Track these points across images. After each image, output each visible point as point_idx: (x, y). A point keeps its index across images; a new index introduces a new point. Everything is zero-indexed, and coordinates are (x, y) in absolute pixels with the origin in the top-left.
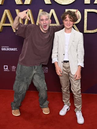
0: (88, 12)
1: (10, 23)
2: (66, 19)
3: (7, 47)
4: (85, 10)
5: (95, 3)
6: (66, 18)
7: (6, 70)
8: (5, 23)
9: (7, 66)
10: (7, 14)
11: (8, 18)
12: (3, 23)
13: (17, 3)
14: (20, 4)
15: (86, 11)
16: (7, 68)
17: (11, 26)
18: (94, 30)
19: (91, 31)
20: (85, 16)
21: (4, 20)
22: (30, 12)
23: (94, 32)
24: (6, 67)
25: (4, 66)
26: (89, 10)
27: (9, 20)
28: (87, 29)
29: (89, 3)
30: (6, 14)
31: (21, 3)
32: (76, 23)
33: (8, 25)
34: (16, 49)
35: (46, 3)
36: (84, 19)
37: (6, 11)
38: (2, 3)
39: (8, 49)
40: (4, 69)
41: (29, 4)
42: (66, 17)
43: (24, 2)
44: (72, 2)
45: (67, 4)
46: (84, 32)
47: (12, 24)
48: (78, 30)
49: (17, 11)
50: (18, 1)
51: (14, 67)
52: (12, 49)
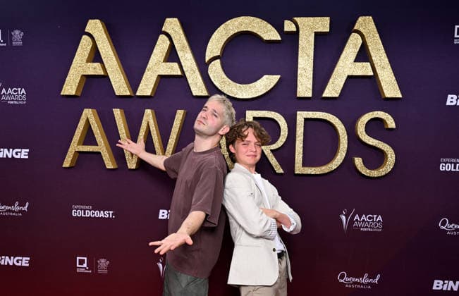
0: (306, 120)
1: (96, 144)
2: (247, 139)
3: (87, 207)
4: (298, 112)
5: (324, 95)
6: (246, 136)
7: (82, 270)
8: (85, 143)
9: (86, 259)
10: (90, 120)
11: (92, 130)
12: (79, 144)
13: (117, 94)
14: (125, 94)
15: (301, 116)
16: (85, 265)
17: (99, 153)
18: (323, 168)
19: (313, 169)
20: (298, 129)
21: (80, 137)
22: (151, 116)
23: (321, 173)
24: (82, 262)
25: (78, 258)
26: (310, 113)
27: (96, 136)
28: (304, 165)
29: (310, 95)
30: (88, 120)
31: (128, 93)
32: (274, 147)
33: (91, 150)
34: (111, 212)
35: (194, 94)
36: (295, 138)
37: (88, 114)
38: (76, 92)
39: (89, 214)
40: (78, 266)
41: (149, 94)
42: (246, 133)
43: (137, 90)
44: (264, 91)
45: (250, 97)
46: (296, 172)
47: (102, 147)
48: (279, 167)
49: (117, 113)
50: (120, 86)
51: (103, 263)
52: (101, 214)
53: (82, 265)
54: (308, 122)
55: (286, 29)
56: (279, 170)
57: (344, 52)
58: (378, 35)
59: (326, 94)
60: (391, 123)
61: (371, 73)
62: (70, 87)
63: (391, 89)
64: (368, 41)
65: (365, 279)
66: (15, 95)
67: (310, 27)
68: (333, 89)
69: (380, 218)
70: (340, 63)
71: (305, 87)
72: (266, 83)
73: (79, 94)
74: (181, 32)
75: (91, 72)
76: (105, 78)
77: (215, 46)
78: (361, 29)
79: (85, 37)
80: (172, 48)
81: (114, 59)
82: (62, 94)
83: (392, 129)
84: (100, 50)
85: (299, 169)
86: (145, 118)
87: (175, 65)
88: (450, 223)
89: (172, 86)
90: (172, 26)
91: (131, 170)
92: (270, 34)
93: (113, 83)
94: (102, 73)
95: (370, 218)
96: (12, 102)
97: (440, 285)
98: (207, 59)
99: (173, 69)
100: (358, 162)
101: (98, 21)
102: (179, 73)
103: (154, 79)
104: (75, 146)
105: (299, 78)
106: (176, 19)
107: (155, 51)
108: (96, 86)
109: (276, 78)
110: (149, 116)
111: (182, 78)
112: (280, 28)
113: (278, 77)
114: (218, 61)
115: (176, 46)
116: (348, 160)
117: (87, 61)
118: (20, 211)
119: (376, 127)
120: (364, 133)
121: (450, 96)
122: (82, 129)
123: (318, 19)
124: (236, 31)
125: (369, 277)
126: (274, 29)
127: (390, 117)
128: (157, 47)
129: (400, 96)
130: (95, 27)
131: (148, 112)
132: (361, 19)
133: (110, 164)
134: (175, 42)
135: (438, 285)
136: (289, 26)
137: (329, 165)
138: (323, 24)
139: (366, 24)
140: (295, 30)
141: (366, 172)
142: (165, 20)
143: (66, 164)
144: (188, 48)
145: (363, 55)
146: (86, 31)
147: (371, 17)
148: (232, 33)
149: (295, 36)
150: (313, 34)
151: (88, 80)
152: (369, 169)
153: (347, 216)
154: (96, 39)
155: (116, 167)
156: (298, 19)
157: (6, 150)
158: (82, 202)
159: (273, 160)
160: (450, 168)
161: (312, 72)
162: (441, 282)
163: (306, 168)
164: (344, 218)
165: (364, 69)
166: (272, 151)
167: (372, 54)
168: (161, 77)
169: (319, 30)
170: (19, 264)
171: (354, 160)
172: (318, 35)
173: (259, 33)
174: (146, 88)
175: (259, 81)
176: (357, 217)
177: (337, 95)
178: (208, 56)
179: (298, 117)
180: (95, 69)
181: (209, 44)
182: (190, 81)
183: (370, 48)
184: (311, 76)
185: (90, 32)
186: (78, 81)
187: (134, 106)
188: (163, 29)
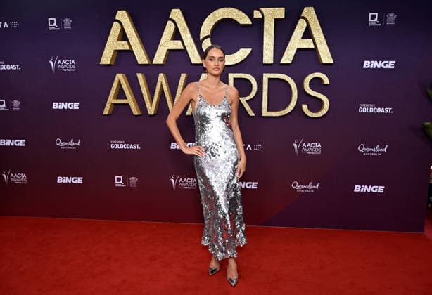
0: (269, 79)
1: (126, 98)
3: (121, 142)
4: (264, 74)
5: (282, 62)
7: (119, 185)
8: (118, 98)
9: (121, 177)
10: (121, 81)
11: (122, 89)
12: (113, 99)
13: (139, 62)
14: (144, 63)
15: (266, 76)
16: (121, 181)
17: (128, 104)
18: (281, 112)
19: (274, 113)
20: (264, 86)
21: (115, 94)
23: (280, 115)
24: (119, 180)
25: (116, 177)
26: (272, 74)
27: (125, 92)
28: (268, 110)
29: (272, 62)
30: (119, 81)
31: (147, 62)
32: (248, 98)
33: (123, 102)
34: (138, 145)
35: (193, 62)
36: (262, 92)
37: (120, 77)
38: (111, 62)
39: (123, 146)
40: (116, 182)
41: (161, 63)
43: (153, 60)
44: (241, 60)
45: (231, 64)
46: (263, 115)
47: (130, 100)
48: (251, 111)
49: (140, 76)
50: (141, 57)
51: (133, 180)
52: (131, 147)
53: (119, 182)
54: (271, 81)
55: (255, 16)
56: (252, 114)
57: (295, 32)
58: (317, 20)
59: (283, 61)
60: (326, 81)
61: (313, 47)
62: (106, 59)
63: (326, 57)
64: (311, 24)
65: (310, 186)
66: (68, 65)
67: (272, 15)
68: (288, 58)
69: (319, 145)
70: (292, 40)
71: (268, 57)
72: (242, 54)
73: (113, 64)
74: (183, 19)
75: (121, 48)
76: (130, 52)
77: (206, 29)
78: (306, 16)
79: (115, 23)
80: (177, 30)
81: (137, 38)
82: (101, 63)
83: (327, 85)
84: (127, 32)
85: (265, 113)
86: (159, 79)
87: (179, 42)
88: (366, 147)
89: (177, 57)
90: (176, 14)
91: (150, 116)
92: (244, 19)
93: (136, 56)
94: (128, 48)
95: (313, 145)
96: (65, 70)
97: (359, 189)
98: (201, 38)
99: (177, 45)
100: (305, 107)
101: (124, 12)
102: (182, 48)
103: (165, 52)
104: (111, 100)
105: (264, 51)
106: (179, 10)
107: (165, 32)
108: (124, 57)
109: (248, 51)
110: (162, 78)
111: (184, 51)
112: (251, 16)
113: (250, 50)
114: (209, 39)
115: (180, 29)
116: (298, 107)
117: (118, 40)
118: (75, 146)
119: (316, 84)
120: (308, 88)
121: (366, 62)
122: (115, 87)
123: (277, 9)
124: (221, 18)
125: (312, 185)
126: (247, 17)
127: (326, 77)
128: (166, 29)
129: (332, 62)
130: (122, 15)
131: (161, 75)
132: (306, 9)
133: (136, 112)
134: (178, 26)
135: (357, 188)
136: (257, 14)
137: (285, 110)
138: (280, 13)
139: (309, 13)
140: (261, 17)
141: (309, 114)
142: (171, 10)
143: (106, 112)
144: (188, 30)
145: (308, 34)
146: (116, 18)
147: (312, 8)
148: (218, 19)
149: (261, 21)
150: (273, 20)
151: (119, 53)
152: (312, 112)
153: (297, 144)
154: (123, 24)
155: (140, 114)
156: (263, 9)
157: (63, 104)
158: (117, 138)
159: (247, 107)
160: (366, 110)
161: (273, 47)
162: (360, 187)
163: (270, 113)
164: (295, 145)
165: (308, 44)
166: (247, 101)
167: (314, 33)
168: (170, 51)
169: (277, 17)
170: (76, 182)
171: (302, 107)
172: (276, 20)
173: (237, 20)
174: (159, 58)
175: (237, 53)
176: (304, 145)
177: (290, 62)
178: (202, 36)
179: (264, 78)
180: (123, 46)
181: (202, 27)
182: (190, 53)
183: (312, 29)
184: (273, 49)
185: (120, 20)
186: (112, 54)
187: (151, 71)
188: (170, 17)
